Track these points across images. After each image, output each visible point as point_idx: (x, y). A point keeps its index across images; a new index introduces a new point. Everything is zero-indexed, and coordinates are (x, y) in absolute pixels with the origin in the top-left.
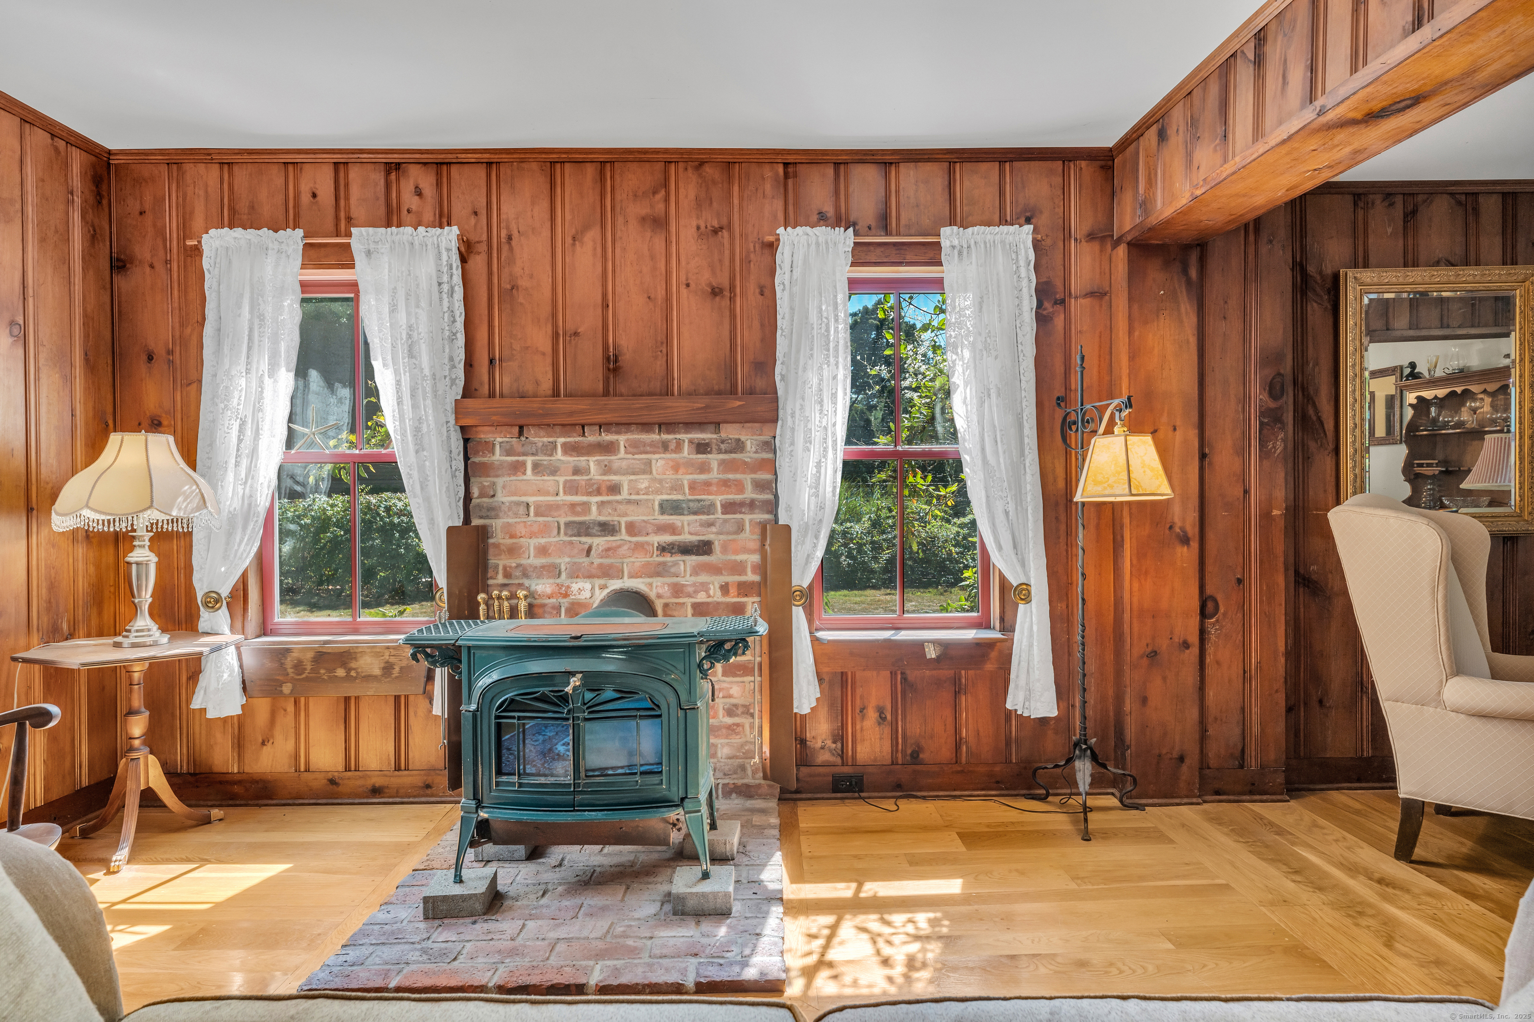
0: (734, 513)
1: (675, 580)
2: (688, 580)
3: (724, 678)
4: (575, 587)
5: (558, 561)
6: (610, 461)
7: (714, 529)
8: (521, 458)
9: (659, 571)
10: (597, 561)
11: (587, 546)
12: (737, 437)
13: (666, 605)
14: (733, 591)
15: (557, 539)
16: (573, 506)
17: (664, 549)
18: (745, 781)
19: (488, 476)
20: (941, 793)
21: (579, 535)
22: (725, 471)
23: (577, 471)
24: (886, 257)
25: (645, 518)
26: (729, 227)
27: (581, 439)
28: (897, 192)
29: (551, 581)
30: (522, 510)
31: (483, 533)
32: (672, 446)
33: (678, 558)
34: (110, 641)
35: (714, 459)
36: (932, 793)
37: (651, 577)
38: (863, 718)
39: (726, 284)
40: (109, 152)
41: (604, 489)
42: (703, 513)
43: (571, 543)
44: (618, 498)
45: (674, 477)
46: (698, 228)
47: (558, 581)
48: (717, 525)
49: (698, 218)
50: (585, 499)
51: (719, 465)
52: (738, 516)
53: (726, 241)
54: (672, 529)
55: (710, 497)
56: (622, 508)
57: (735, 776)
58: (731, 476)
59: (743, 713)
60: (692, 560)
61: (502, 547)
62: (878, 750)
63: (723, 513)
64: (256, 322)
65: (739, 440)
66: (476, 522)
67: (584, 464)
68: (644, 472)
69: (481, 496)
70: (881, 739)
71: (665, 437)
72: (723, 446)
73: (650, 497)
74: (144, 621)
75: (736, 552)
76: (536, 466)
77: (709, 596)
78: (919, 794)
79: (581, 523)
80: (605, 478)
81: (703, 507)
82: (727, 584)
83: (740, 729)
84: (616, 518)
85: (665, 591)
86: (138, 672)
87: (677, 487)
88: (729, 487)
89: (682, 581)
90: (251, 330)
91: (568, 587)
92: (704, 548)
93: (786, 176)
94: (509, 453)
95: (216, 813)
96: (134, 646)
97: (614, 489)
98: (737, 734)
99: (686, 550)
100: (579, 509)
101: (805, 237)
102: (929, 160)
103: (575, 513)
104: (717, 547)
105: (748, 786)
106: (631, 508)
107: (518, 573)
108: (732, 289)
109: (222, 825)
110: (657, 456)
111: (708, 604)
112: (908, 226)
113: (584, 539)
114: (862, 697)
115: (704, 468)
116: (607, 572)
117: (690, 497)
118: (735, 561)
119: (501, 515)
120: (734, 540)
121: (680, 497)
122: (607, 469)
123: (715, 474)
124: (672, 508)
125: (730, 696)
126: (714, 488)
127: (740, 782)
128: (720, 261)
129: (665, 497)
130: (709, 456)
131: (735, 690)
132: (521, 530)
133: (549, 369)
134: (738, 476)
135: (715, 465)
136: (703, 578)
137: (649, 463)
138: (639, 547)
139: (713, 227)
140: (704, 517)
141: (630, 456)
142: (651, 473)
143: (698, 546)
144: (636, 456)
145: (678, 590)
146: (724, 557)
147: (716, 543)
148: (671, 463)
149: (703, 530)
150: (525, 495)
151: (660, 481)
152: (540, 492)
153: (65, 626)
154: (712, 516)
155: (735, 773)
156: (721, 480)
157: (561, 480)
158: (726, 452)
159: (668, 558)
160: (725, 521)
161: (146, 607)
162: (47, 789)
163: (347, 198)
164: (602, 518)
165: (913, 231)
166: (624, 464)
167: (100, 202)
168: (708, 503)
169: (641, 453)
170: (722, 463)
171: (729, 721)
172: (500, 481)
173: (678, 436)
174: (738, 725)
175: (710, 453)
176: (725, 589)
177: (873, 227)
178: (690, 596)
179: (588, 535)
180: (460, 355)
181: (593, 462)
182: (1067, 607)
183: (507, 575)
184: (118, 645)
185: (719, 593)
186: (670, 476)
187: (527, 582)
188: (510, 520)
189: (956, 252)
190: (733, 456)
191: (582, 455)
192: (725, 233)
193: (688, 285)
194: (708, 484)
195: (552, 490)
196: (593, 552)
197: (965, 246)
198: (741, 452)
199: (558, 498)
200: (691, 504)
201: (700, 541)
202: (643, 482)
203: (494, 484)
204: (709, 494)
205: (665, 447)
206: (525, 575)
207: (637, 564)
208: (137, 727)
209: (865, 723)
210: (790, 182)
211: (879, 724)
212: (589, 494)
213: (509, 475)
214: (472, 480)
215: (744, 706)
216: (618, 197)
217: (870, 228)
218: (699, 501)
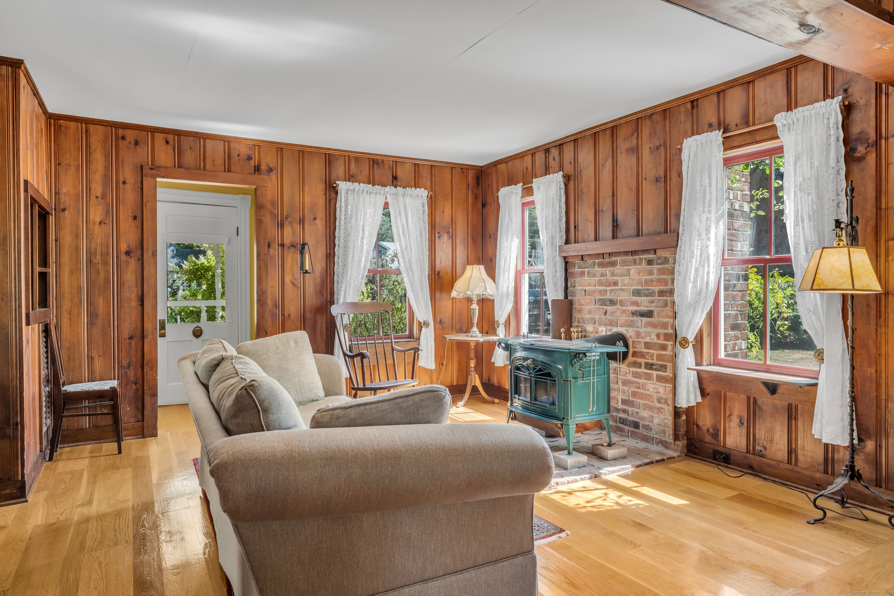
0: (663, 296)
1: (637, 329)
2: (642, 330)
3: (657, 383)
4: (600, 329)
5: (595, 317)
6: (614, 270)
7: (654, 305)
8: (583, 270)
9: (631, 325)
10: (609, 318)
11: (605, 311)
12: (665, 256)
13: (633, 342)
14: (662, 337)
15: (594, 307)
16: (600, 291)
17: (634, 313)
18: (665, 439)
19: (573, 278)
20: (777, 480)
21: (602, 305)
22: (659, 275)
23: (602, 275)
24: (744, 141)
25: (627, 298)
26: (665, 143)
27: (602, 260)
28: (753, 98)
29: (592, 326)
30: (583, 293)
31: (571, 303)
32: (638, 261)
33: (640, 318)
34: (466, 334)
35: (655, 267)
36: (771, 478)
37: (628, 327)
38: (730, 421)
39: (662, 174)
40: (482, 167)
41: (611, 283)
42: (650, 296)
43: (599, 308)
44: (617, 288)
45: (638, 277)
46: (650, 148)
47: (595, 326)
48: (656, 302)
49: (650, 143)
50: (605, 288)
51: (657, 271)
52: (665, 298)
53: (663, 152)
54: (636, 304)
55: (653, 288)
56: (618, 292)
57: (660, 435)
58: (662, 277)
59: (664, 403)
60: (645, 320)
61: (577, 309)
62: (738, 441)
63: (658, 296)
64: (510, 221)
65: (666, 257)
66: (570, 298)
67: (604, 272)
68: (627, 275)
69: (571, 287)
70: (740, 435)
71: (635, 257)
72: (659, 261)
73: (629, 287)
74: (475, 329)
75: (664, 317)
76: (588, 273)
77: (651, 339)
78: (763, 476)
79: (603, 299)
80: (612, 278)
81: (650, 293)
82: (659, 333)
83: (663, 411)
84: (616, 298)
85: (633, 334)
86: (473, 345)
87: (640, 283)
88: (661, 282)
89: (640, 330)
90: (508, 224)
91: (598, 329)
92: (649, 314)
93: (693, 107)
94: (580, 267)
95: (496, 401)
96: (471, 336)
97: (615, 284)
98: (662, 413)
99: (643, 314)
100: (602, 293)
101: (695, 141)
102: (772, 72)
103: (601, 295)
104: (655, 314)
105: (666, 442)
106: (622, 292)
107: (582, 321)
108: (665, 177)
109: (498, 405)
110: (632, 267)
111: (650, 343)
112: (760, 118)
113: (604, 307)
114: (730, 408)
115: (650, 273)
116: (612, 323)
117: (645, 288)
118: (663, 322)
119: (577, 295)
120: (662, 311)
121: (641, 288)
122: (613, 274)
123: (655, 277)
124: (637, 293)
125: (659, 393)
126: (655, 283)
127: (663, 439)
128: (660, 163)
129: (635, 287)
130: (653, 266)
131: (661, 390)
132: (583, 302)
133: (593, 228)
134: (665, 277)
135: (655, 271)
136: (649, 329)
137: (629, 271)
138: (624, 311)
139: (656, 146)
140: (650, 298)
141: (621, 267)
142: (629, 275)
143: (647, 313)
144: (624, 267)
145: (638, 334)
146: (658, 319)
147: (655, 312)
148: (637, 271)
149: (649, 304)
150: (584, 286)
151: (633, 279)
152: (590, 285)
153: (464, 329)
154: (653, 298)
155: (661, 434)
156: (657, 279)
157: (597, 279)
158: (660, 264)
159: (635, 318)
160: (659, 300)
161: (475, 324)
162: (457, 380)
163: (535, 167)
164: (611, 298)
165: (763, 121)
166: (619, 271)
167: (478, 185)
168: (652, 291)
169: (625, 266)
170: (659, 270)
171: (659, 405)
172: (577, 280)
173: (641, 257)
174: (662, 408)
175: (653, 265)
176: (658, 336)
177: (738, 124)
178: (643, 338)
179: (605, 305)
180: (564, 226)
181: (608, 270)
182: (876, 371)
183: (578, 322)
184: (467, 336)
185: (655, 338)
186: (637, 277)
187: (585, 326)
188: (580, 298)
189: (786, 128)
190: (664, 266)
191: (603, 267)
192: (662, 148)
193: (646, 179)
194: (652, 281)
195: (593, 284)
196: (607, 314)
197: (791, 122)
198: (667, 264)
199: (596, 288)
200: (645, 291)
201: (648, 310)
202: (626, 280)
203: (575, 281)
204: (653, 286)
205: (635, 263)
206: (584, 322)
207: (623, 320)
208: (472, 364)
209: (731, 424)
210: (695, 110)
211: (740, 426)
212: (606, 286)
213: (580, 277)
214: (569, 279)
215: (665, 399)
216: (618, 142)
217: (737, 125)
218: (648, 289)
